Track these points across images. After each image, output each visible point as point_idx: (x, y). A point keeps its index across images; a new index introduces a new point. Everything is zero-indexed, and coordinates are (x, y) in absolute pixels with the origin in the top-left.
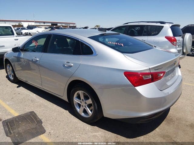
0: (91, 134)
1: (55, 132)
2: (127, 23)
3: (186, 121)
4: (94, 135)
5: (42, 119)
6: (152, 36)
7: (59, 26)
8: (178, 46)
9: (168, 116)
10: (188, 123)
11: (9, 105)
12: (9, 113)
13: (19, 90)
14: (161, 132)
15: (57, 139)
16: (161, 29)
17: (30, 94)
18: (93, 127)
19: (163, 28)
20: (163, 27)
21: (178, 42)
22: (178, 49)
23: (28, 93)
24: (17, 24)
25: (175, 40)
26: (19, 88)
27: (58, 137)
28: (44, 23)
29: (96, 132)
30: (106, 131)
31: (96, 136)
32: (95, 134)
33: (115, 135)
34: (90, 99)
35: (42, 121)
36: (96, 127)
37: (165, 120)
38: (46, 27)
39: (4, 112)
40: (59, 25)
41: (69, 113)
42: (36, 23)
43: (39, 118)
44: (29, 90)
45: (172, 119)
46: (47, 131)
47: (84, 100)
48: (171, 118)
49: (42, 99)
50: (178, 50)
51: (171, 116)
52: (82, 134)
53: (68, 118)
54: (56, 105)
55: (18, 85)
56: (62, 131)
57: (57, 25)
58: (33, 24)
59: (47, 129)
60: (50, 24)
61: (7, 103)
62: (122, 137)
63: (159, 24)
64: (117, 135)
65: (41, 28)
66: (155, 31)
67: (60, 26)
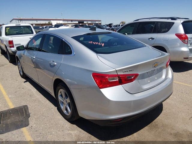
0: (67, 132)
1: (36, 126)
2: (138, 20)
3: (173, 129)
4: (69, 133)
5: (31, 113)
6: (161, 33)
7: (84, 24)
8: (191, 44)
9: (154, 121)
10: (173, 132)
11: (10, 98)
12: (7, 105)
13: (24, 85)
14: (138, 138)
15: (35, 133)
16: (172, 26)
17: (32, 89)
18: (72, 125)
19: (174, 25)
20: (173, 23)
21: (189, 39)
22: (190, 47)
23: (31, 88)
24: (47, 22)
25: (187, 38)
26: (26, 83)
27: (37, 131)
28: (72, 21)
29: (72, 130)
30: (83, 130)
31: (71, 134)
32: (71, 132)
33: (90, 135)
34: (68, 98)
35: (31, 115)
36: (75, 126)
37: (149, 125)
38: (72, 25)
39: (4, 104)
40: (85, 22)
41: (57, 109)
42: (64, 22)
43: (29, 112)
44: (33, 85)
45: (157, 125)
46: (30, 125)
47: (65, 98)
48: (157, 123)
49: (40, 94)
50: (189, 49)
51: (157, 122)
52: (59, 131)
53: (53, 114)
54: (49, 101)
55: (26, 80)
56: (42, 126)
57: (83, 22)
58: (61, 22)
59: (31, 122)
60: (77, 22)
61: (10, 96)
62: (95, 138)
63: (170, 21)
64: (91, 135)
65: (68, 26)
66: (165, 28)
67: (86, 24)
